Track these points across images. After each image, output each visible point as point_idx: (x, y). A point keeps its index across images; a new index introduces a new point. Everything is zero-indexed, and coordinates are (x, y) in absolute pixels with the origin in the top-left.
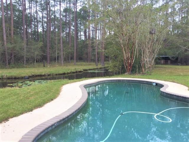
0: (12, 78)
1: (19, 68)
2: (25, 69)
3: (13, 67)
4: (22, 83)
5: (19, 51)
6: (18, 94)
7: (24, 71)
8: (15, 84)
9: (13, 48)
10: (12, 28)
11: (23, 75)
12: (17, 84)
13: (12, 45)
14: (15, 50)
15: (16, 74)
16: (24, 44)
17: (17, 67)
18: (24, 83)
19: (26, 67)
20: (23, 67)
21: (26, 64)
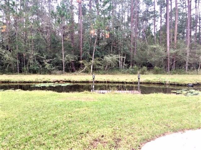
0: (175, 85)
1: (180, 74)
2: (187, 75)
3: (175, 73)
4: (186, 90)
5: (181, 56)
6: (188, 103)
7: (187, 78)
8: (179, 92)
9: (176, 54)
10: (176, 33)
11: (186, 82)
12: (181, 91)
13: (175, 51)
14: (178, 55)
15: (179, 80)
16: (187, 49)
17: (178, 73)
18: (188, 91)
19: (188, 74)
20: (185, 74)
21: (188, 71)
